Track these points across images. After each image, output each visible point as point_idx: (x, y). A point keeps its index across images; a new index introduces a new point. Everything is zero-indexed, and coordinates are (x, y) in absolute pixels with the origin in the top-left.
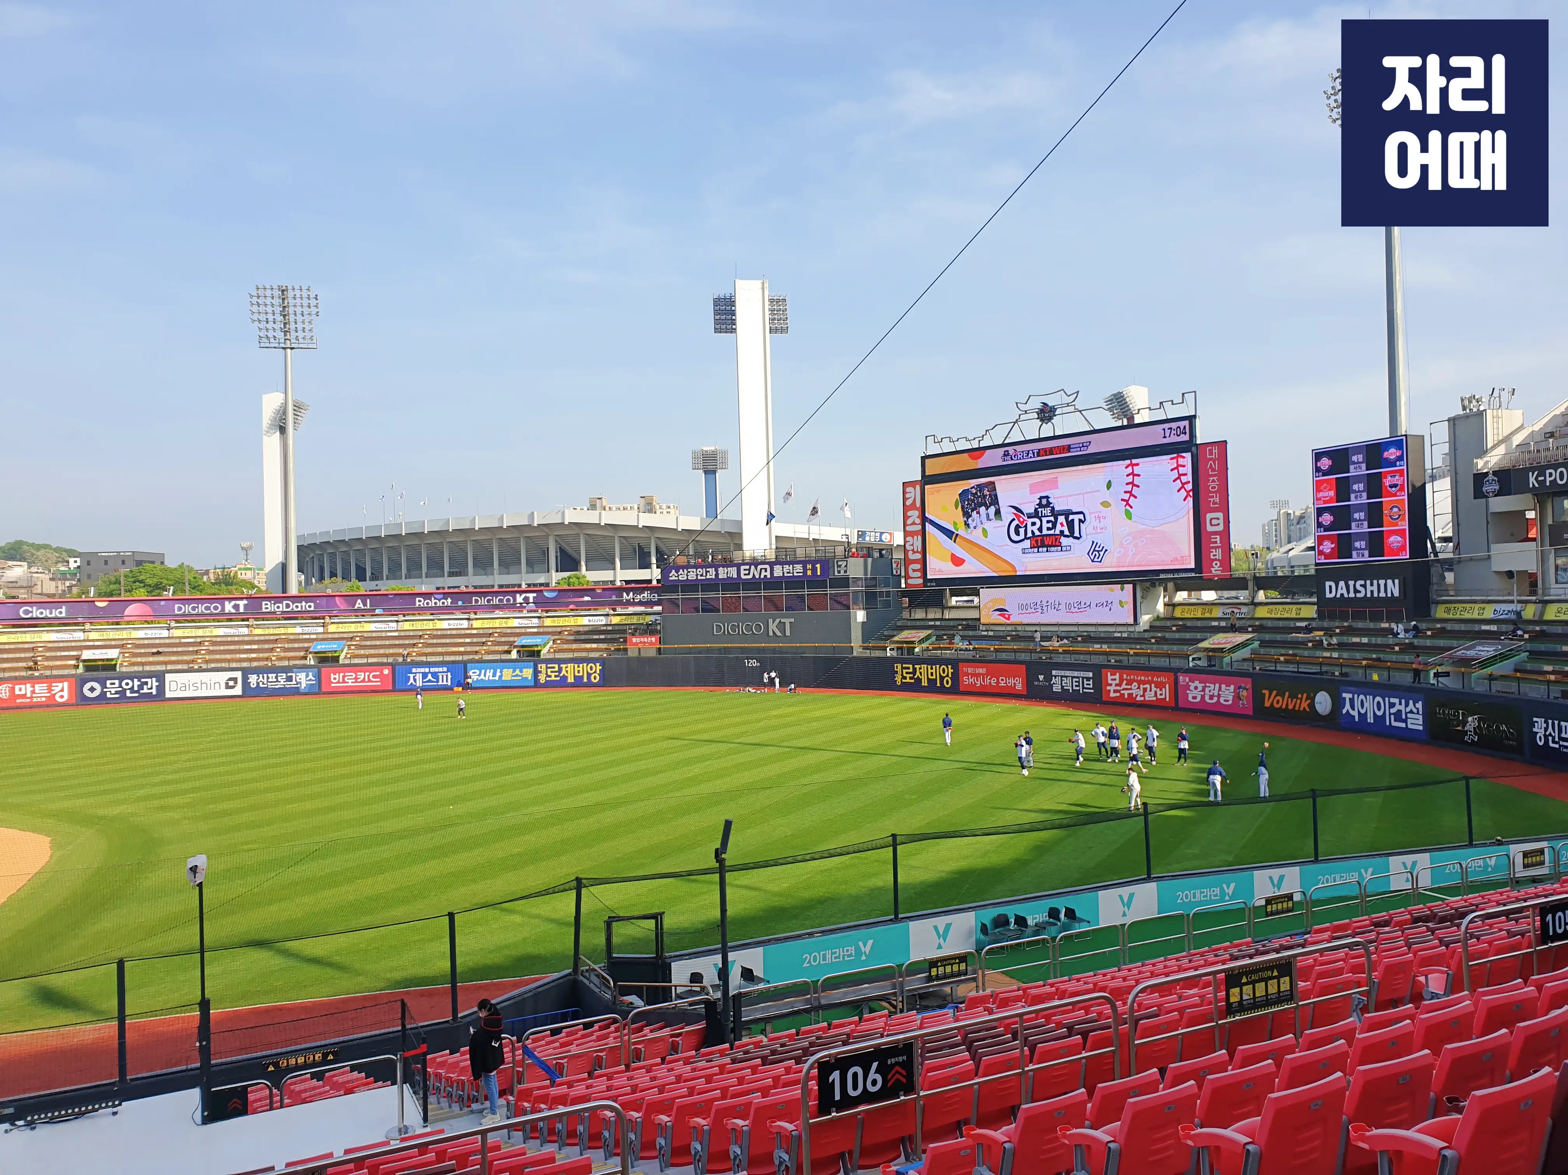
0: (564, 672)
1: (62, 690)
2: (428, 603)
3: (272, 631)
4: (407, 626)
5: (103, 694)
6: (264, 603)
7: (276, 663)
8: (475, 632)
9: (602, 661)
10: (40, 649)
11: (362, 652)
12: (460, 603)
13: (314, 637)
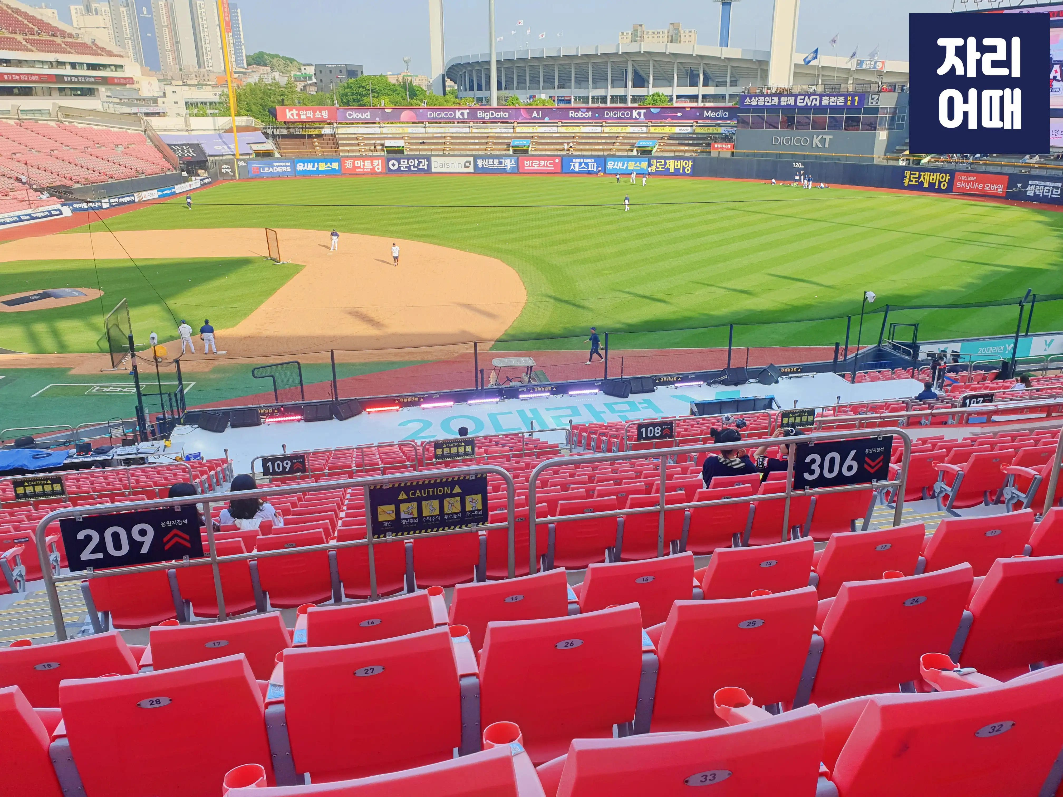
0: (667, 165)
1: (378, 165)
2: (577, 115)
3: (483, 131)
4: (563, 130)
5: (399, 167)
6: (478, 112)
7: (491, 152)
8: (607, 135)
9: (694, 160)
10: (361, 138)
11: (541, 147)
12: (597, 115)
13: (509, 135)
